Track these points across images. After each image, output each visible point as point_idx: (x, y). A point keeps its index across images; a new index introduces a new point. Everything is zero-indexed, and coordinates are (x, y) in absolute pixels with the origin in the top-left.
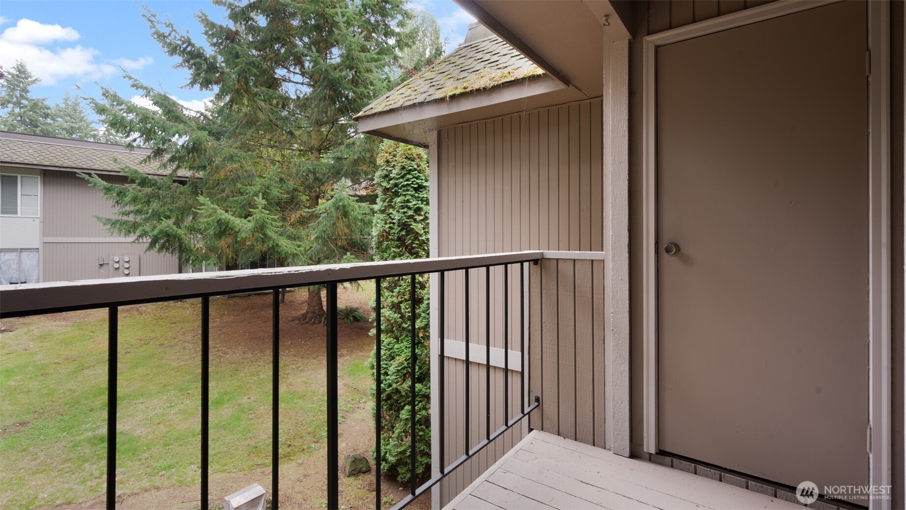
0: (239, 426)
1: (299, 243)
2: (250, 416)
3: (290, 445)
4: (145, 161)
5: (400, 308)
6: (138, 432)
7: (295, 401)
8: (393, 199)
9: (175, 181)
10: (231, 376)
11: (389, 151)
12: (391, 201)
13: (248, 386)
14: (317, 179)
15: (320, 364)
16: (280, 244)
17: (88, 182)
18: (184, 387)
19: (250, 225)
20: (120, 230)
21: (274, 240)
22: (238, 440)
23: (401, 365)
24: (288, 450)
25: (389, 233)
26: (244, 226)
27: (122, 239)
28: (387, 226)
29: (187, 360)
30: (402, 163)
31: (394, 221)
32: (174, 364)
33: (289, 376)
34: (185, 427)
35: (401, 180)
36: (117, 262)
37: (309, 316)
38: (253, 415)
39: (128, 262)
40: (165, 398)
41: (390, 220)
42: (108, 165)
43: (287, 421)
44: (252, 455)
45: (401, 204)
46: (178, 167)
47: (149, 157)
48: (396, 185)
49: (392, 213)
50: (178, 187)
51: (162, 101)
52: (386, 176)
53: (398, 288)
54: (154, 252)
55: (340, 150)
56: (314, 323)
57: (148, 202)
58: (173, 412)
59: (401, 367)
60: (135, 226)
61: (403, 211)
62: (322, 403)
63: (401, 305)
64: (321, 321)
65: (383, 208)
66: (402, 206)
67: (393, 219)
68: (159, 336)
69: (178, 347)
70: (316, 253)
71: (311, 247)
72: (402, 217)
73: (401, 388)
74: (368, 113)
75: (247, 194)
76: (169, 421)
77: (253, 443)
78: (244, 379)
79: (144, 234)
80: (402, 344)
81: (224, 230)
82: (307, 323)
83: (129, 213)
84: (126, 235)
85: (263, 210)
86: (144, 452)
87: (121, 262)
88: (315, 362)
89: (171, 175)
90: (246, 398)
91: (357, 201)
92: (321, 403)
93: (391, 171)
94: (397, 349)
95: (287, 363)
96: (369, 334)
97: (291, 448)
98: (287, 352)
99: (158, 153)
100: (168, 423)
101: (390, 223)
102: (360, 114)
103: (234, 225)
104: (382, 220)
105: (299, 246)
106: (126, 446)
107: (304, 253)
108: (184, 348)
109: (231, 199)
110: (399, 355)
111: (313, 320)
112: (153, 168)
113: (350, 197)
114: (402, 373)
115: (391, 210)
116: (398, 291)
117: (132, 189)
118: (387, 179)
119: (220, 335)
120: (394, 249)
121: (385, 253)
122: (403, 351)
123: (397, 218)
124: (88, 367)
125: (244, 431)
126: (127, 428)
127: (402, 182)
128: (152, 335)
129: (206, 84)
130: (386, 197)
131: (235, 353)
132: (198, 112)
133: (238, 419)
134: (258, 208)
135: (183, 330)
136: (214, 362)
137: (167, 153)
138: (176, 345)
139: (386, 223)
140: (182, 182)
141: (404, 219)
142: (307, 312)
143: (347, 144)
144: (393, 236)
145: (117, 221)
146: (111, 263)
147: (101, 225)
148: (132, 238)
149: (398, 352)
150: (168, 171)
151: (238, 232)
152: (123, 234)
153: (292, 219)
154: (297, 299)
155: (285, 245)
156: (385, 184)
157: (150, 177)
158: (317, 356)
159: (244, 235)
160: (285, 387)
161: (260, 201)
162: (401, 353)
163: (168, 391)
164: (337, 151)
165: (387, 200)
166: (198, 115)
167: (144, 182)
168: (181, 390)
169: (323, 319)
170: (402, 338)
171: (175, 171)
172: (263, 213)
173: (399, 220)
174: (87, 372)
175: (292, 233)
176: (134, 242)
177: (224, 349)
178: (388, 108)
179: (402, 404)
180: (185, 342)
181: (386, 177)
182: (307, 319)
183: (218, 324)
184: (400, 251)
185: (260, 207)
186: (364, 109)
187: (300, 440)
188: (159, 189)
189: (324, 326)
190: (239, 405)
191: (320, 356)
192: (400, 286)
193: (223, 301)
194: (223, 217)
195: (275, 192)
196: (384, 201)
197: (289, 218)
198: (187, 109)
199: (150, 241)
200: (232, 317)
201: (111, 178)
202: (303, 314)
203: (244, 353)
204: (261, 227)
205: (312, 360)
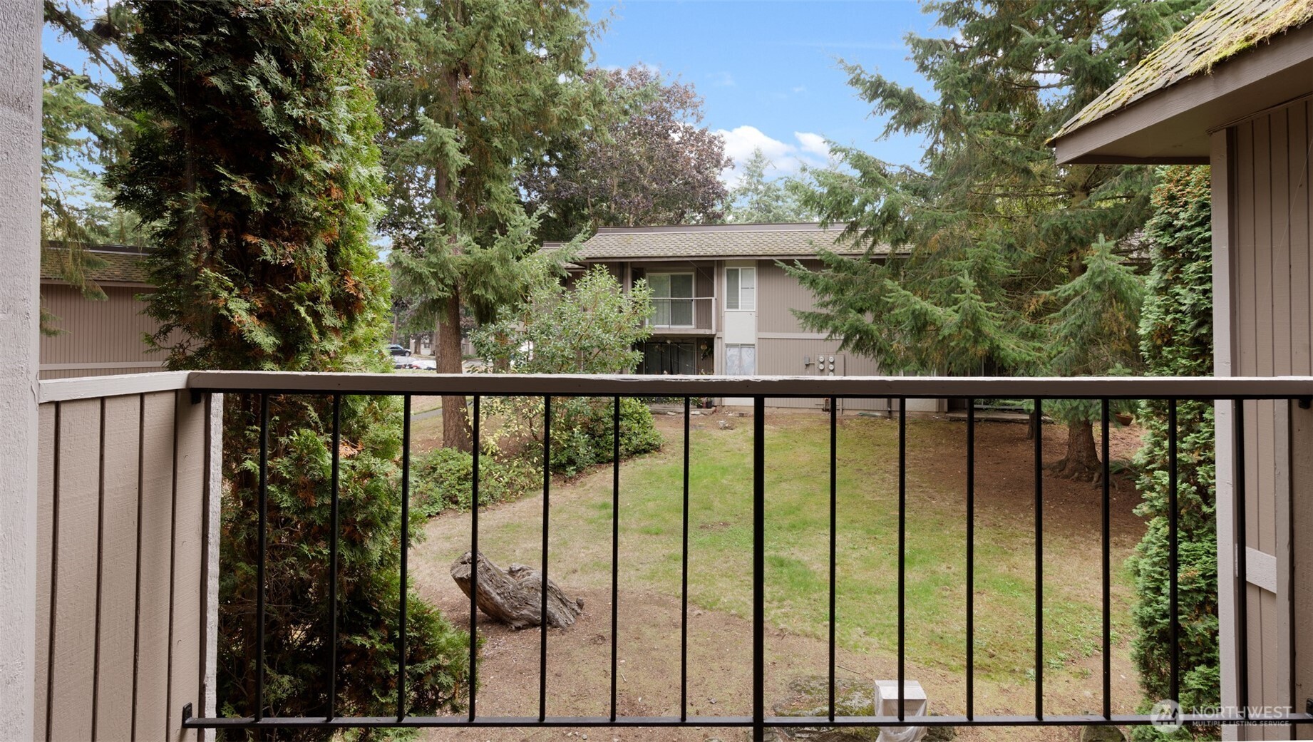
0: (926, 601)
1: (1038, 345)
2: (944, 593)
3: (993, 656)
4: (838, 240)
5: (1195, 474)
6: (815, 567)
7: (1016, 593)
8: (1182, 266)
9: (873, 261)
10: (932, 530)
11: (1175, 177)
12: (1178, 271)
13: (951, 550)
14: (1073, 238)
15: (1075, 548)
16: (1002, 345)
17: (785, 271)
18: (873, 528)
19: (956, 318)
20: (813, 326)
21: (992, 340)
22: (920, 618)
23: (1191, 583)
24: (988, 661)
25: (1172, 331)
26: (947, 317)
27: (815, 335)
28: (1169, 318)
29: (883, 496)
30: (1200, 196)
31: (1183, 308)
32: (868, 498)
33: (1015, 553)
34: (863, 578)
35: (1198, 230)
36: (822, 363)
37: (1070, 465)
38: (948, 593)
39: (833, 363)
40: (850, 536)
41: (1176, 305)
42: (805, 249)
43: (995, 618)
44: (934, 647)
45: (1196, 276)
46: (875, 243)
47: (842, 235)
48: (1189, 240)
49: (1178, 294)
50: (876, 268)
51: (860, 161)
52: (1170, 225)
53: (1193, 435)
54: (847, 352)
55: (1110, 185)
56: (1078, 479)
57: (841, 291)
58: (854, 556)
59: (1190, 587)
60: (828, 318)
61: (1201, 288)
62: (1061, 610)
63: (1198, 468)
64: (1092, 478)
65: (1162, 285)
66: (1200, 278)
67: (1181, 304)
68: (859, 458)
69: (876, 477)
70: (1068, 363)
71: (1060, 352)
72: (1199, 300)
73: (1190, 626)
74: (1069, 130)
76: (847, 565)
77: (939, 630)
78: (948, 539)
79: (835, 330)
80: (1199, 544)
81: (921, 324)
82: (1067, 477)
83: (828, 304)
84: (819, 331)
85: (972, 295)
86: (815, 592)
87: (826, 363)
88: (1066, 542)
89: (868, 254)
90: (944, 566)
91: (1136, 273)
92: (1059, 610)
93: (1177, 214)
94: (1186, 551)
95: (1016, 531)
96: (1134, 511)
97: (993, 660)
98: (1022, 516)
99: (853, 227)
100: (845, 567)
101: (1177, 311)
103: (935, 317)
104: (1159, 307)
105: (1040, 349)
106: (800, 578)
107: (1046, 360)
108: (883, 480)
109: (937, 280)
110: (1189, 563)
111: (1076, 474)
112: (846, 247)
113: (1121, 266)
114: (1192, 598)
115: (1178, 288)
116: (1192, 441)
117: (823, 275)
118: (1171, 230)
119: (930, 471)
120: (1184, 361)
121: (1165, 368)
122: (1198, 557)
123: (1188, 301)
124: (785, 481)
125: (931, 609)
126: (806, 558)
127: (1200, 233)
128: (852, 456)
129: (912, 125)
130: (1168, 263)
131: (944, 500)
132: (902, 167)
133: (927, 591)
134: (965, 293)
135: (887, 456)
136: (915, 506)
137: (862, 227)
138: (875, 473)
139: (1167, 312)
140: (880, 261)
141: (1204, 304)
142: (1068, 460)
143: (1127, 173)
144: (1182, 335)
145: (810, 314)
146: (816, 363)
147: (796, 319)
148: (825, 335)
149: (1187, 556)
150: (863, 249)
151: (940, 328)
152: (815, 330)
153: (1032, 307)
154: (1058, 435)
155: (1011, 346)
156: (1165, 240)
157: (845, 258)
158: (1073, 535)
159: (946, 332)
160: (1005, 567)
161: (968, 281)
162: (1194, 560)
163: (854, 529)
164: (1105, 188)
165: (1171, 269)
166: (904, 169)
167: (839, 266)
168: (869, 532)
169: (1096, 475)
170: (1200, 532)
171: (871, 248)
172: (972, 299)
173: (1194, 305)
174: (784, 485)
175: (1028, 329)
176: (827, 339)
177: (931, 491)
178: (1101, 114)
179: (1192, 659)
180: (886, 472)
181: (1167, 227)
182: (1066, 472)
183: (931, 455)
184: (1199, 365)
185: (968, 291)
186: (1065, 126)
187: (1010, 654)
188: (855, 273)
189: (1096, 487)
190: (934, 572)
191: (1079, 535)
192: (1199, 432)
193: (942, 425)
194: (918, 307)
195: (999, 267)
196: (1165, 272)
197: (1026, 305)
198: (890, 165)
199: (842, 337)
201: (814, 263)
202: (1061, 462)
203: (956, 502)
204: (972, 321)
205: (1061, 538)
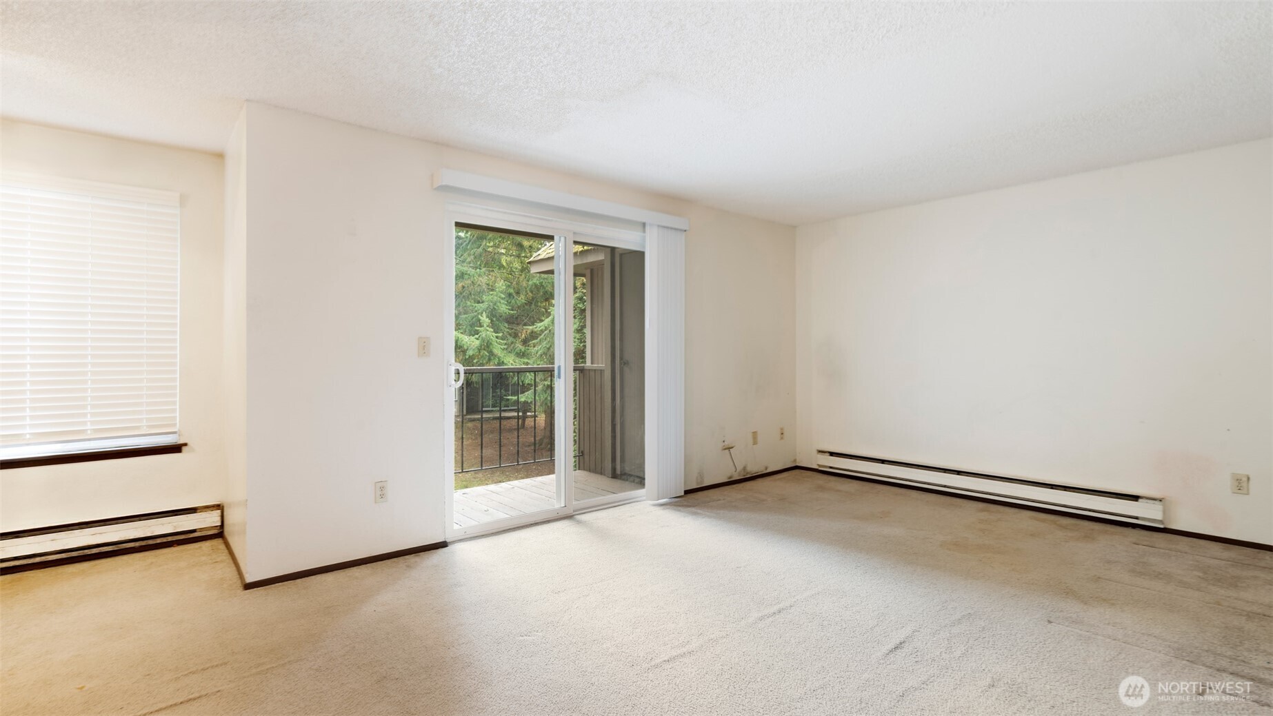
1: (526, 360)
19: (477, 343)
21: (500, 358)
74: (536, 259)
75: (476, 311)
85: (488, 328)
102: (531, 259)
103: (463, 342)
134: (483, 326)
151: (467, 349)
153: (523, 335)
161: (484, 318)
172: (487, 330)
175: (521, 350)
178: (547, 256)
185: (485, 326)
195: (504, 308)
197: (520, 334)
200: (470, 441)
204: (487, 346)
